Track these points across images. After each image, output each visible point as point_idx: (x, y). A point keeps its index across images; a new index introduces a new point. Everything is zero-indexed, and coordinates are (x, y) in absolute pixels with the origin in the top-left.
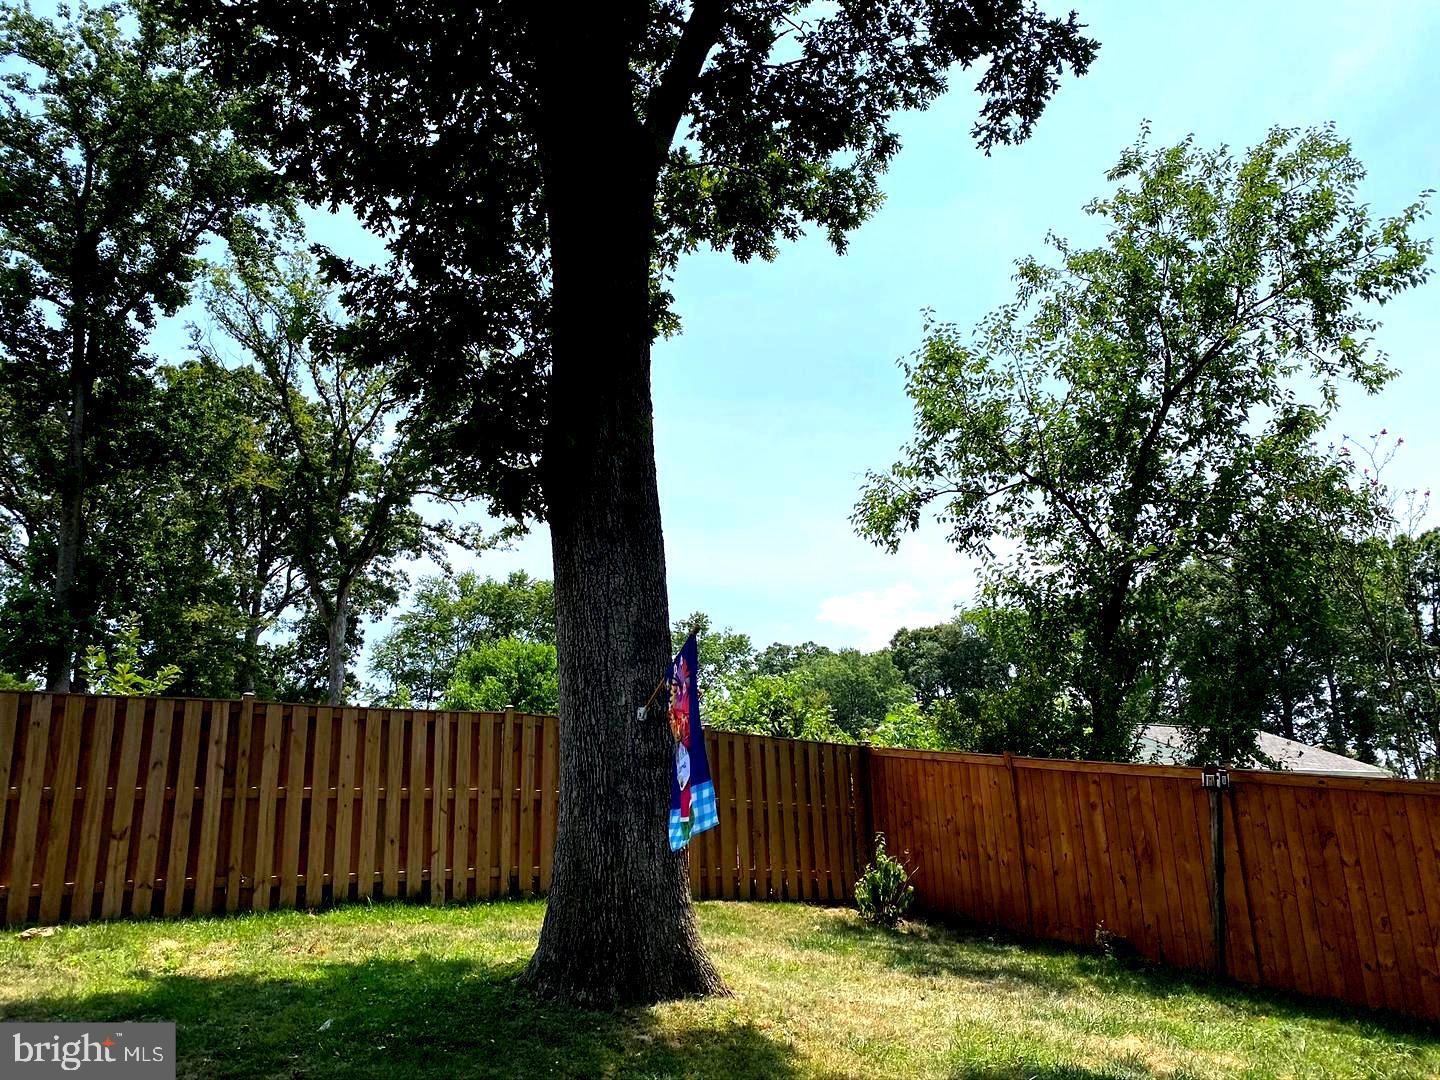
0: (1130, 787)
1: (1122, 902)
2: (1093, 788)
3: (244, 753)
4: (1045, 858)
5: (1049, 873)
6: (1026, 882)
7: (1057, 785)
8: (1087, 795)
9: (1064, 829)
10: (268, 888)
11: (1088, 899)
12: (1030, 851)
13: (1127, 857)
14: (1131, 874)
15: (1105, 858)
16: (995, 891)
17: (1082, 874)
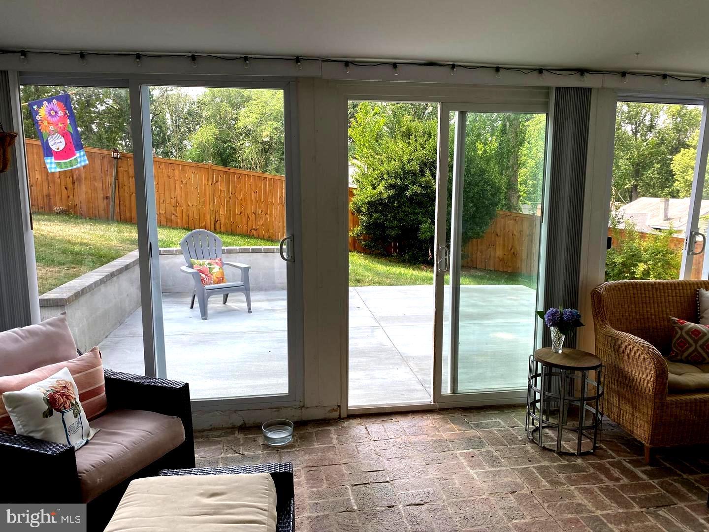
1: (64, 196)
9: (37, 168)
11: (48, 196)
13: (69, 180)
14: (70, 186)
15: (58, 181)
17: (46, 186)
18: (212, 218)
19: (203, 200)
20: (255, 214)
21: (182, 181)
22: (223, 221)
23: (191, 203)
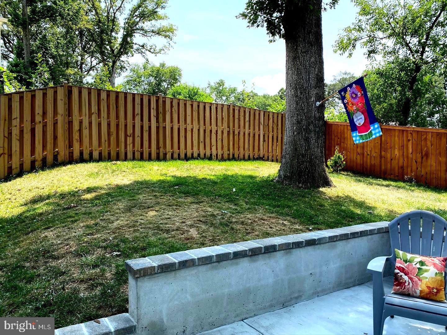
1: (414, 168)
2: (409, 135)
3: (161, 113)
4: (389, 155)
5: (389, 160)
6: (381, 162)
7: (397, 134)
8: (407, 137)
9: (397, 147)
10: (170, 153)
11: (402, 167)
12: (383, 153)
13: (419, 156)
15: (410, 156)
16: (369, 164)
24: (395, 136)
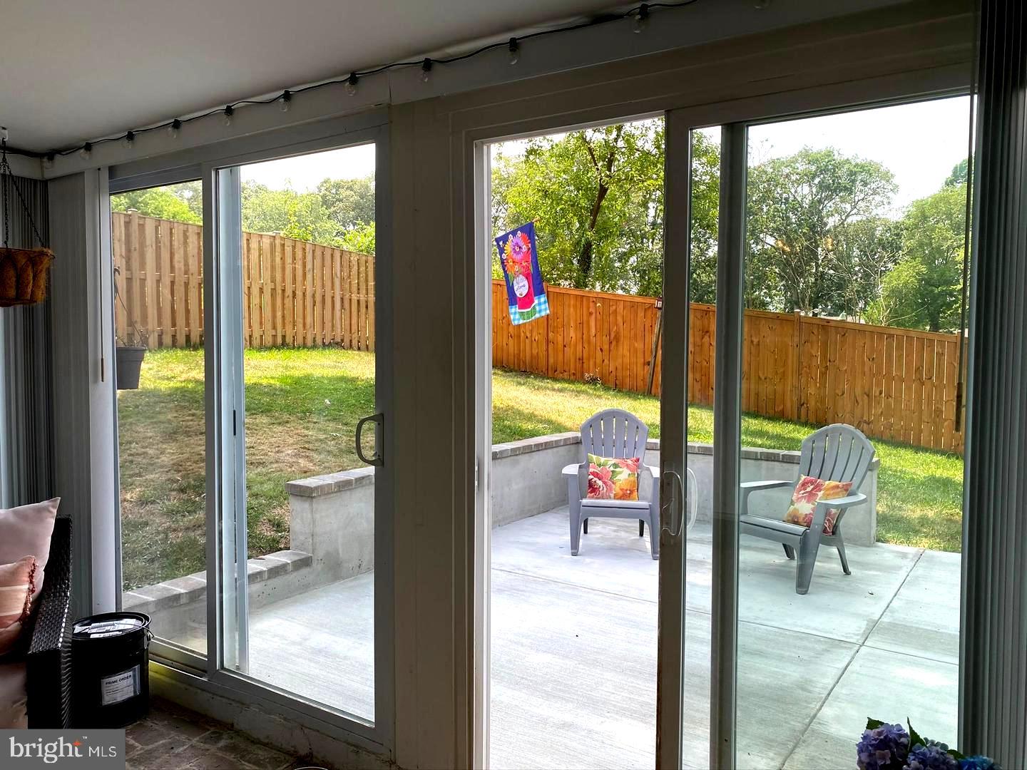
0: (613, 305)
2: (591, 304)
3: (135, 250)
4: (560, 338)
5: (560, 346)
7: (572, 302)
8: (588, 308)
9: (572, 324)
10: (156, 335)
11: (581, 359)
12: (551, 334)
13: (606, 339)
14: (606, 347)
15: (593, 340)
16: (528, 354)
17: (579, 347)
18: (795, 399)
19: (782, 370)
20: (868, 396)
21: (752, 342)
22: (812, 403)
23: (764, 374)
24: (569, 306)
